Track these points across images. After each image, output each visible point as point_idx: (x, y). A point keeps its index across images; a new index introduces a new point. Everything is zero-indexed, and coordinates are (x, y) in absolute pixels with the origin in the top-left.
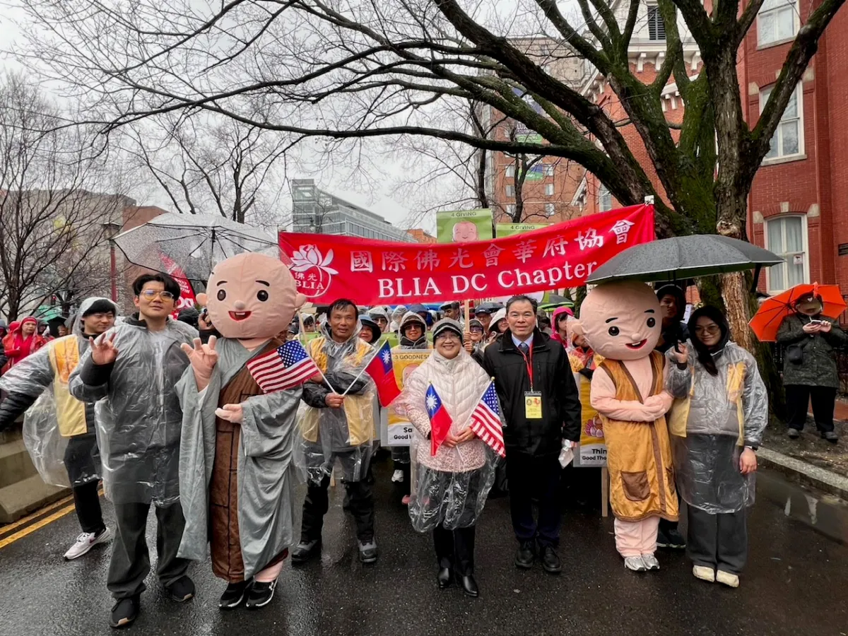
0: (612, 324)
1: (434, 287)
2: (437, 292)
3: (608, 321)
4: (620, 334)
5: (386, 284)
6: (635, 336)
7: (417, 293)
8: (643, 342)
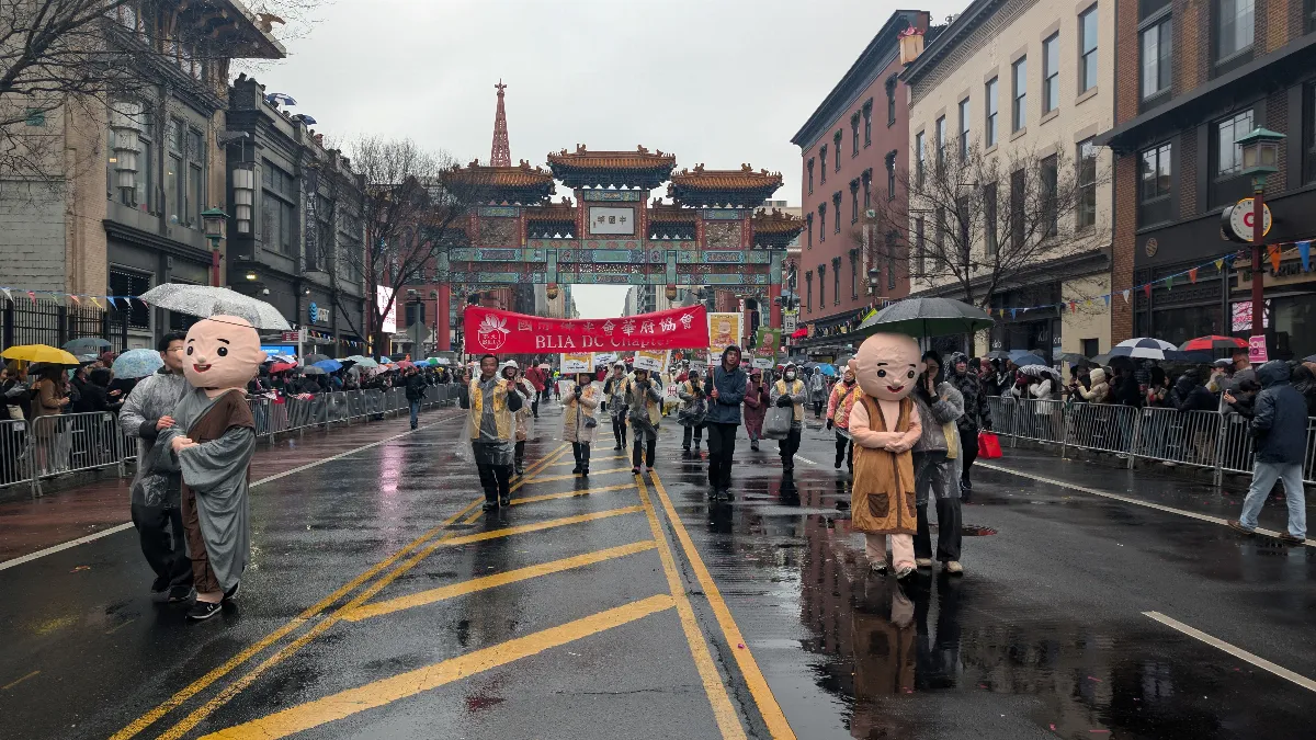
0: (882, 367)
1: (571, 343)
2: (573, 346)
3: (879, 365)
4: (886, 377)
5: (540, 339)
6: (897, 381)
7: (560, 346)
8: (900, 388)
